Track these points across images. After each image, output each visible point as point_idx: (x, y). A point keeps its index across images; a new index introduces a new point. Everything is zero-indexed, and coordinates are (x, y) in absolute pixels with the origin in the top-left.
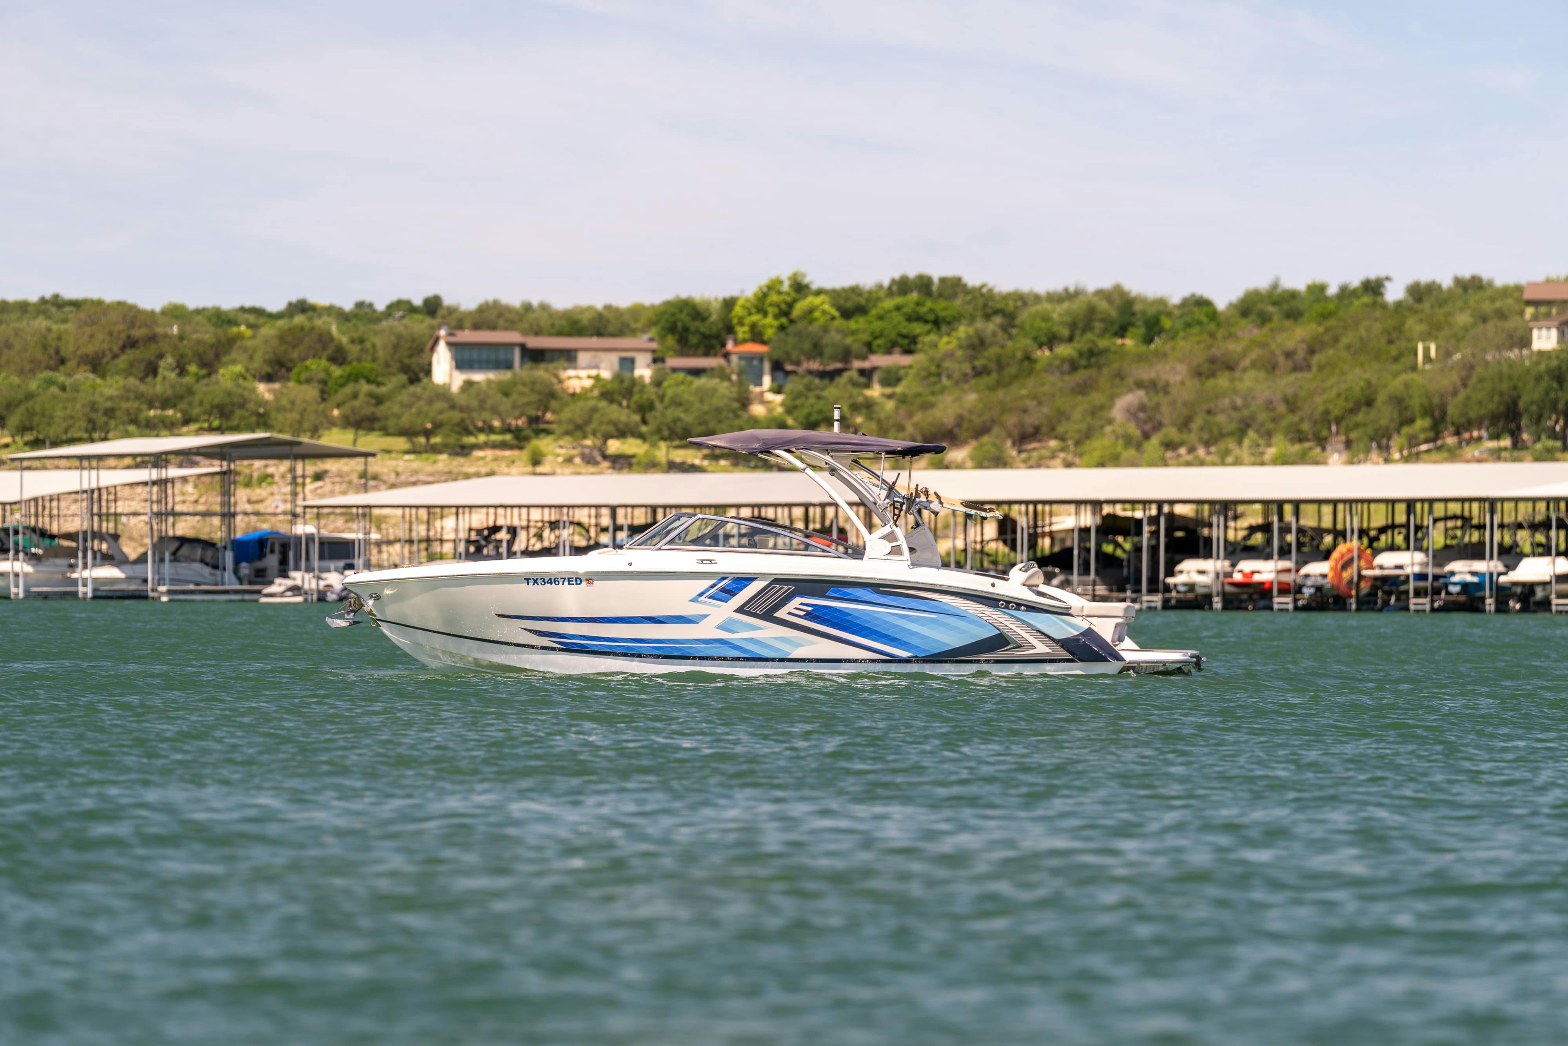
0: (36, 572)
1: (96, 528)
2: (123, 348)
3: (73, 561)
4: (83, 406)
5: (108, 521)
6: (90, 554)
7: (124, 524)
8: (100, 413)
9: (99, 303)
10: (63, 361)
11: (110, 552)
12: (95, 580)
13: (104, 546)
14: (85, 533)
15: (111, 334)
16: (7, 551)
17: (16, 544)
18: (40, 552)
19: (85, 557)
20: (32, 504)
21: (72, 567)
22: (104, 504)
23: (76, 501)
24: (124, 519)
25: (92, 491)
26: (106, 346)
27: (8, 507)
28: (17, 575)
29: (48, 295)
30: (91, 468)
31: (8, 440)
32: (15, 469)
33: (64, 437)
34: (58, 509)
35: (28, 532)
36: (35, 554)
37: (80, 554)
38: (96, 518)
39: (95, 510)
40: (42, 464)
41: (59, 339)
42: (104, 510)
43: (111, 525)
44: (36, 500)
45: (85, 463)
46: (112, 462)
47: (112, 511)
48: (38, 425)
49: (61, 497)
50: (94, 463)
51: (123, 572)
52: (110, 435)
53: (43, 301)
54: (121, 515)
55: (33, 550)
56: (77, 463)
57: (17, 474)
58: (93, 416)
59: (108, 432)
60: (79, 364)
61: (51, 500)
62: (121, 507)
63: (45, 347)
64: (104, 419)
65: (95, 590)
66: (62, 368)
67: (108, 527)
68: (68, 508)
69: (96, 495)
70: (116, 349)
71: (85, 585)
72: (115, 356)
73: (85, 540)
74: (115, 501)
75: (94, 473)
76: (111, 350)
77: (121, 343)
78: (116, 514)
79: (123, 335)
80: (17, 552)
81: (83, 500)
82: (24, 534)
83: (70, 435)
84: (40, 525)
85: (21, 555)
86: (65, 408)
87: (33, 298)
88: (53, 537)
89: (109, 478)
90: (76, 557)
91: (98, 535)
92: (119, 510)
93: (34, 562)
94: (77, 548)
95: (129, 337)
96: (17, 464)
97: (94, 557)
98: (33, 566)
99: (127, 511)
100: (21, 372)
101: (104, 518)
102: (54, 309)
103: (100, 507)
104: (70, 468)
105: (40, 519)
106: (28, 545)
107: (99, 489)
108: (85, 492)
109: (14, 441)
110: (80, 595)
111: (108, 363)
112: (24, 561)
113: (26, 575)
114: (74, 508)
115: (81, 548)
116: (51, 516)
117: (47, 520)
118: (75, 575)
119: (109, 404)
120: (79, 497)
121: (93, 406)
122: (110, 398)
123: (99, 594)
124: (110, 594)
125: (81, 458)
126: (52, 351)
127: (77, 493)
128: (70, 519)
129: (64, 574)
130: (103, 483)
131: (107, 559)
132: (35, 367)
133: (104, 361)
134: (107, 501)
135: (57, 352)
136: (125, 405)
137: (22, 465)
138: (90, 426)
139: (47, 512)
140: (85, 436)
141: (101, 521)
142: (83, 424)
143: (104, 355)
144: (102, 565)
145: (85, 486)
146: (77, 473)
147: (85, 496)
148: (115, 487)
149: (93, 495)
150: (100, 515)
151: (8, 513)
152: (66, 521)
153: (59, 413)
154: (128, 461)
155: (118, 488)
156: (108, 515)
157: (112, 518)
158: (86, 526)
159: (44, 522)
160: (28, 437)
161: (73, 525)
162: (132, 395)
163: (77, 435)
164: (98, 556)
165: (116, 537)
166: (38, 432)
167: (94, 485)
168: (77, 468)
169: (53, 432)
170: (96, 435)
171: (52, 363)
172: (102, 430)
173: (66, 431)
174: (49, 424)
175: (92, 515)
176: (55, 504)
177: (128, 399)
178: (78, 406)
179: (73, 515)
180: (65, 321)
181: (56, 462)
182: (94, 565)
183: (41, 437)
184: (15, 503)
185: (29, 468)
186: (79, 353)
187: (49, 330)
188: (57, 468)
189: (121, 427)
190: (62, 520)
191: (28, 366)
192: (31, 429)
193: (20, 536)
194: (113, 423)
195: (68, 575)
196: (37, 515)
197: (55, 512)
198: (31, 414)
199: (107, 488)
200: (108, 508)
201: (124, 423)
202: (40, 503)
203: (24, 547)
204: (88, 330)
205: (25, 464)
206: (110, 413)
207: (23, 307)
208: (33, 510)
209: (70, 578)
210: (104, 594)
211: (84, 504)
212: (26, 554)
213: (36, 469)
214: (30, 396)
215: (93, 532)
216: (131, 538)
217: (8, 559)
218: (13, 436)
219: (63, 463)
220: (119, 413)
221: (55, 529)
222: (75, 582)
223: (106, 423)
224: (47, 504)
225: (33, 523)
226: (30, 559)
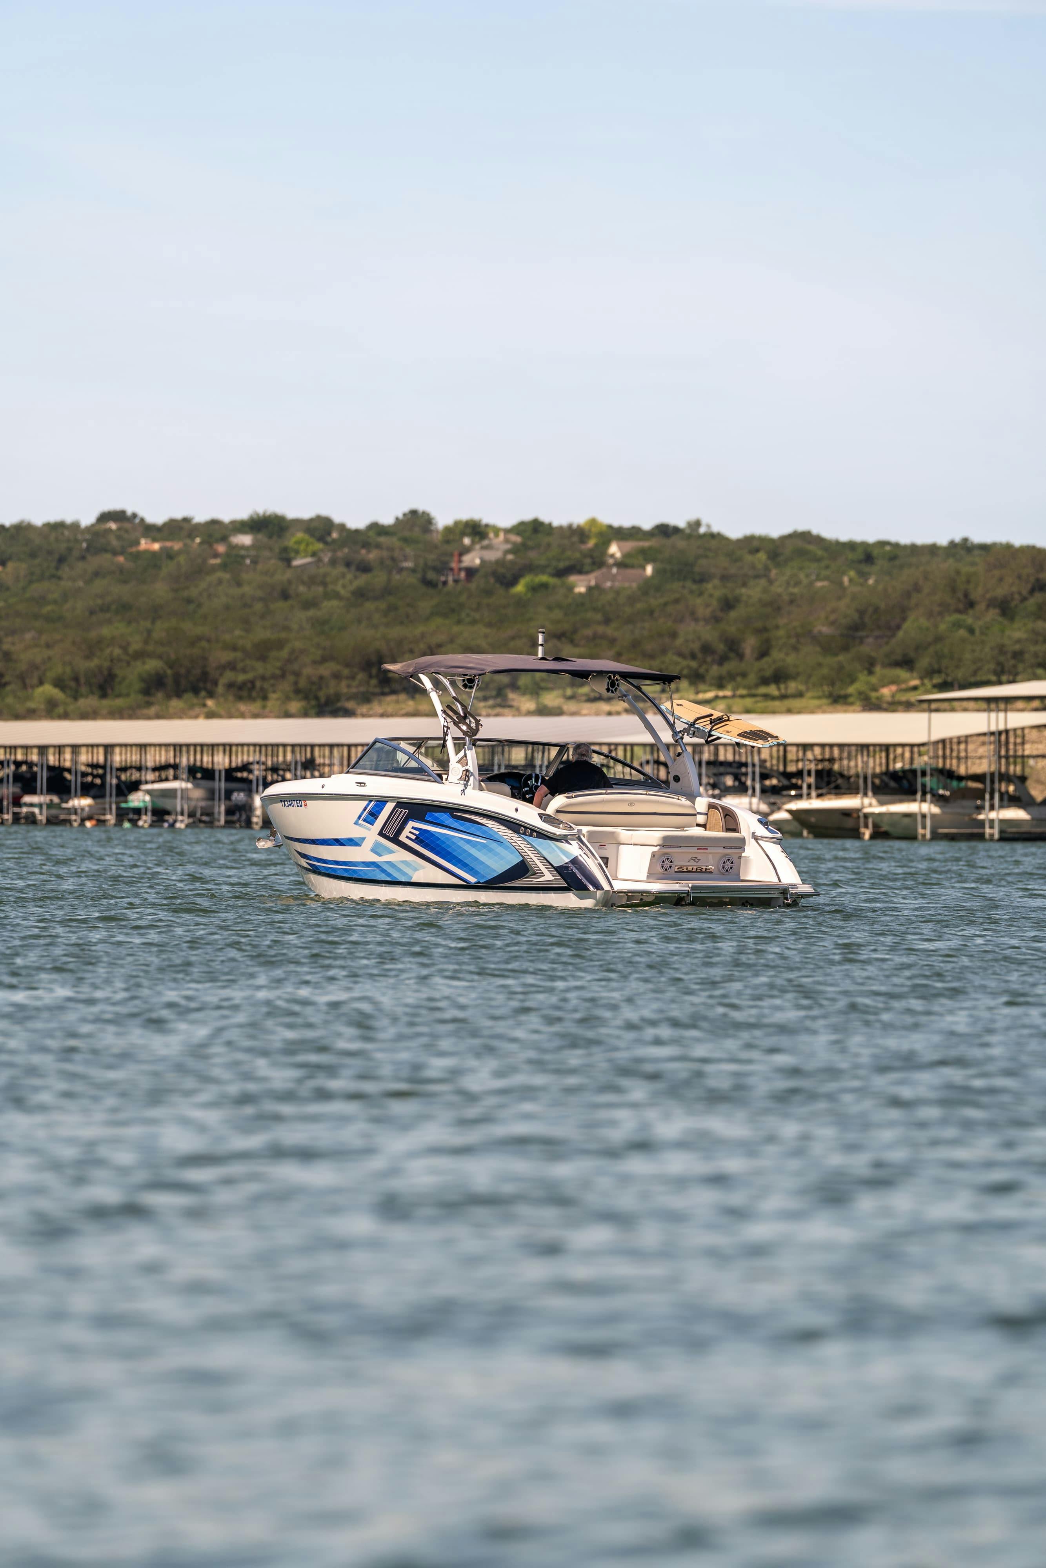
0: (943, 813)
1: (1003, 769)
2: (1032, 591)
3: (979, 802)
4: (992, 649)
5: (1015, 764)
6: (997, 796)
7: (1031, 768)
8: (1009, 656)
9: (1008, 547)
10: (971, 605)
11: (1018, 794)
12: (1002, 821)
13: (1011, 788)
14: (992, 775)
15: (1019, 577)
16: (914, 793)
17: (924, 786)
18: (948, 793)
19: (992, 798)
20: (940, 746)
21: (980, 809)
22: (1011, 747)
23: (983, 744)
24: (1031, 762)
25: (1000, 733)
26: (1014, 589)
27: (916, 749)
28: (924, 816)
29: (958, 539)
30: (998, 710)
31: (915, 682)
32: (923, 711)
33: (972, 680)
34: (966, 750)
35: (935, 773)
36: (942, 797)
37: (987, 796)
38: (1003, 761)
39: (1003, 753)
40: (951, 706)
41: (968, 582)
42: (1011, 753)
43: (1019, 769)
44: (943, 741)
45: (993, 706)
46: (1020, 704)
47: (1020, 753)
48: (947, 668)
49: (969, 739)
50: (1002, 706)
51: (1029, 813)
52: (1018, 678)
53: (952, 544)
54: (1029, 757)
55: (941, 792)
56: (984, 705)
57: (924, 716)
58: (1002, 659)
59: (1016, 674)
60: (988, 606)
61: (959, 743)
62: (1028, 750)
63: (954, 590)
64: (1012, 662)
65: (1001, 832)
66: (971, 612)
67: (1015, 769)
68: (976, 751)
69: (1003, 737)
70: (1025, 592)
71: (992, 827)
72: (1024, 599)
73: (992, 782)
74: (1023, 743)
75: (1002, 715)
76: (1020, 593)
77: (1029, 586)
78: (1023, 757)
79: (1032, 579)
80: (924, 793)
81: (990, 743)
82: (932, 775)
83: (978, 678)
84: (948, 766)
85: (928, 797)
86: (973, 651)
87: (943, 541)
88: (960, 778)
89: (1017, 719)
90: (983, 799)
91: (1005, 777)
92: (1027, 753)
93: (941, 804)
94: (983, 791)
95: (1038, 580)
96: (925, 706)
97: (1001, 799)
98: (940, 807)
99: (1035, 753)
100: (930, 615)
101: (1011, 760)
102: (963, 552)
103: (1007, 750)
104: (978, 710)
105: (948, 761)
106: (935, 787)
107: (1007, 731)
108: (992, 734)
109: (923, 684)
110: (987, 836)
111: (1016, 606)
112: (932, 802)
113: (933, 816)
114: (982, 751)
115: (988, 789)
116: (958, 758)
117: (954, 762)
118: (981, 817)
119: (1017, 647)
120: (986, 739)
121: (1001, 649)
122: (1019, 641)
123: (1007, 835)
124: (1016, 836)
125: (989, 700)
126: (960, 595)
127: (984, 734)
128: (978, 761)
129: (970, 815)
130: (1010, 725)
131: (1014, 801)
132: (945, 608)
133: (1013, 604)
134: (1015, 744)
135: (966, 595)
136: (1033, 649)
137: (929, 707)
138: (999, 669)
139: (955, 754)
140: (994, 678)
141: (1008, 764)
142: (992, 666)
143: (1013, 599)
144: (1009, 807)
145: (993, 728)
146: (983, 716)
147: (992, 738)
148: (1023, 729)
149: (1001, 737)
150: (1007, 757)
151: (916, 756)
152: (974, 764)
153: (968, 656)
154: (1036, 704)
155: (1026, 731)
156: (1015, 757)
157: (1019, 760)
158: (993, 768)
159: (952, 764)
160: (937, 680)
161: (982, 767)
162: (1041, 638)
163: (984, 678)
164: (1006, 797)
165: (1023, 779)
166: (947, 675)
167: (1002, 727)
168: (984, 710)
169: (960, 674)
170: (1004, 678)
171: (961, 606)
172: (1010, 673)
173: (975, 673)
174: (957, 667)
175: (1000, 757)
176: (962, 746)
177: (1036, 642)
178: (987, 650)
179: (981, 758)
180: (973, 564)
181: (965, 704)
182: (1001, 807)
183: (949, 679)
184: (923, 745)
185: (937, 710)
186: (988, 596)
187: (958, 572)
188: (965, 710)
189: (1030, 670)
190: (969, 763)
191: (937, 609)
192: (939, 671)
193: (928, 779)
194: (1020, 667)
195: (974, 816)
196: (944, 757)
197: (963, 754)
198: (939, 656)
199: (1015, 730)
200: (1015, 751)
201: (1032, 666)
202: (948, 746)
203: (932, 789)
204: (997, 573)
205: (934, 706)
206: (1018, 655)
207: (933, 549)
208: (940, 753)
209: (976, 820)
210: (1011, 836)
211: (992, 747)
212: (933, 795)
213: (945, 711)
214: (938, 639)
215: (1000, 774)
216: (1039, 781)
217: (915, 800)
218: (921, 678)
219: (971, 704)
220: (1027, 656)
221: (962, 771)
222: (982, 824)
223: (1015, 666)
224: (955, 747)
225: (940, 765)
226: (938, 800)
